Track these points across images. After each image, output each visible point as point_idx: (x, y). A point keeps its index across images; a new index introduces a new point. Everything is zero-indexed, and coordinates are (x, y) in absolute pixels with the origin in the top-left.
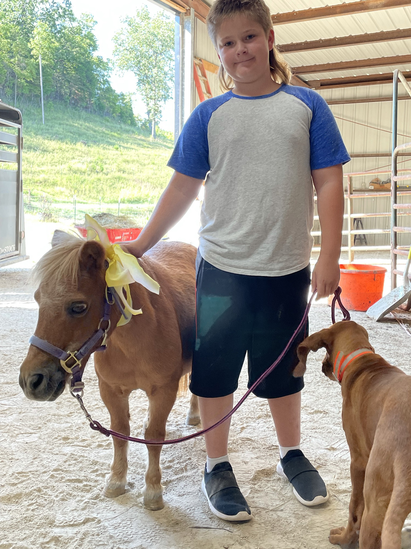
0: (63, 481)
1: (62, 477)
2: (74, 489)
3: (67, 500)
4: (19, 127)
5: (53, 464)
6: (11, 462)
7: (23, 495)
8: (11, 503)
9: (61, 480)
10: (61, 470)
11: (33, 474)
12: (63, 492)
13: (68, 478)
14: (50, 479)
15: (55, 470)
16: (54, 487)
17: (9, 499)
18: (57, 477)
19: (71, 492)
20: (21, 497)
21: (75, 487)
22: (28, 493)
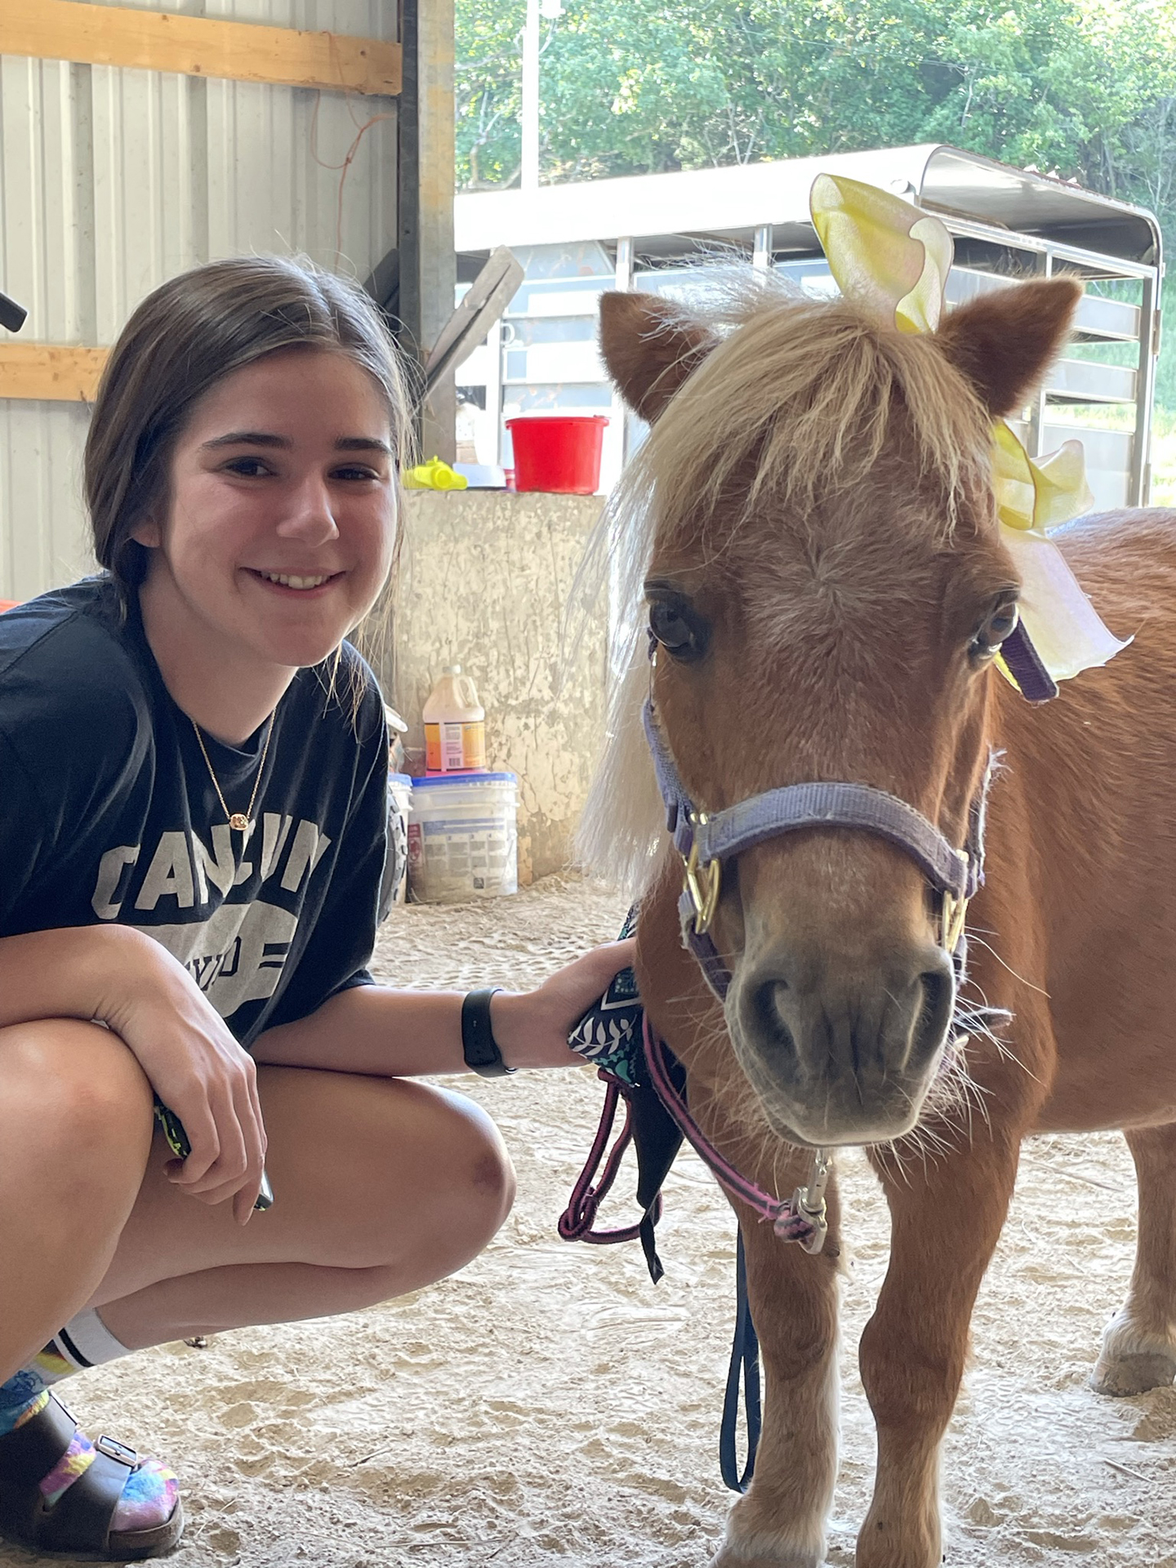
0: (621, 1475)
1: (626, 1460)
2: (633, 1516)
3: (562, 1551)
4: (1149, 275)
5: (635, 1407)
6: (519, 1362)
7: (441, 1485)
8: (385, 1504)
9: (615, 1471)
10: (644, 1433)
11: (541, 1421)
12: (579, 1516)
13: (646, 1471)
14: (580, 1456)
15: (626, 1429)
16: (567, 1488)
17: (387, 1487)
18: (609, 1456)
19: (605, 1524)
20: (430, 1493)
21: (640, 1512)
22: (458, 1484)
